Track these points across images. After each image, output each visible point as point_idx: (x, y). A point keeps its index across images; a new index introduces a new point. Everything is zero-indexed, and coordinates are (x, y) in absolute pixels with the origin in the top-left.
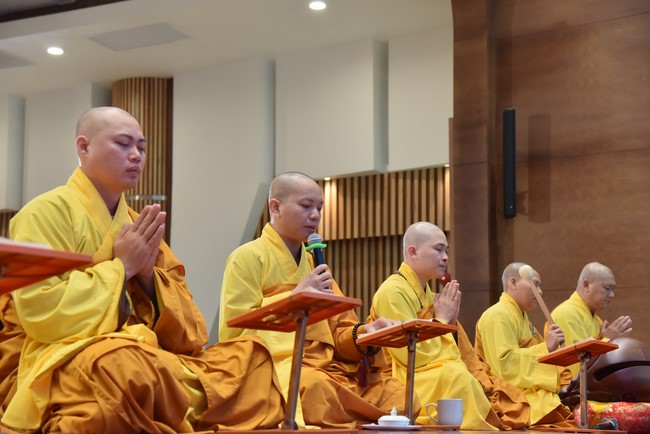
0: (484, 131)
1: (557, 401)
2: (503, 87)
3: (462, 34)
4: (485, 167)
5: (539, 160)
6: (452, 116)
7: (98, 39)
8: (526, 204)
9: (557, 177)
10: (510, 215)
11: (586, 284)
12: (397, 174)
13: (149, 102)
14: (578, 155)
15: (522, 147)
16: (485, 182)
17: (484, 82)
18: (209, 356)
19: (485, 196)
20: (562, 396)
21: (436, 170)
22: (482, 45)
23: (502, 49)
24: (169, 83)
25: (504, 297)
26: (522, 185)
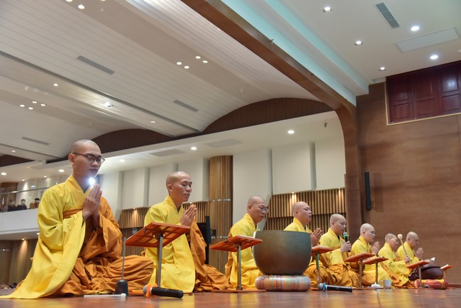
0: (358, 179)
1: (407, 280)
2: (364, 163)
3: (347, 145)
4: (359, 192)
5: (379, 189)
6: (345, 173)
7: (209, 144)
8: (374, 205)
9: (385, 196)
10: (369, 209)
11: (409, 239)
12: (320, 191)
13: (224, 164)
14: (392, 188)
15: (372, 185)
16: (359, 197)
17: (357, 162)
18: (331, 268)
19: (359, 203)
20: (409, 277)
21: (335, 190)
22: (355, 149)
23: (363, 150)
24: (231, 157)
25: (386, 244)
26: (373, 199)
